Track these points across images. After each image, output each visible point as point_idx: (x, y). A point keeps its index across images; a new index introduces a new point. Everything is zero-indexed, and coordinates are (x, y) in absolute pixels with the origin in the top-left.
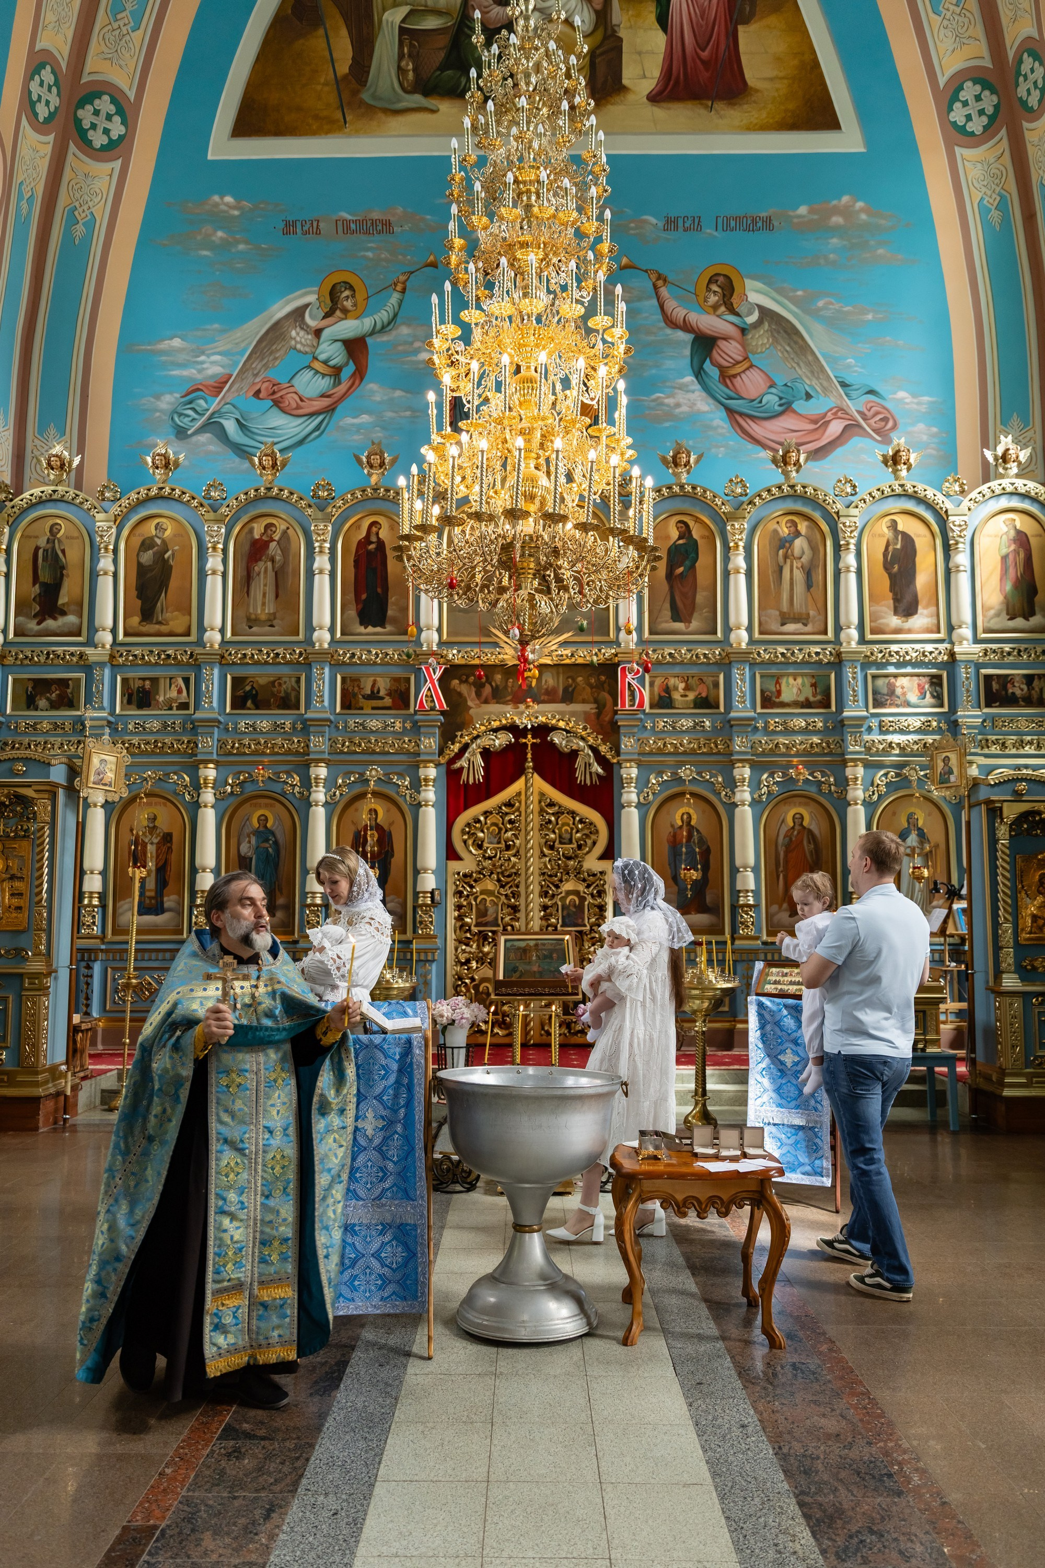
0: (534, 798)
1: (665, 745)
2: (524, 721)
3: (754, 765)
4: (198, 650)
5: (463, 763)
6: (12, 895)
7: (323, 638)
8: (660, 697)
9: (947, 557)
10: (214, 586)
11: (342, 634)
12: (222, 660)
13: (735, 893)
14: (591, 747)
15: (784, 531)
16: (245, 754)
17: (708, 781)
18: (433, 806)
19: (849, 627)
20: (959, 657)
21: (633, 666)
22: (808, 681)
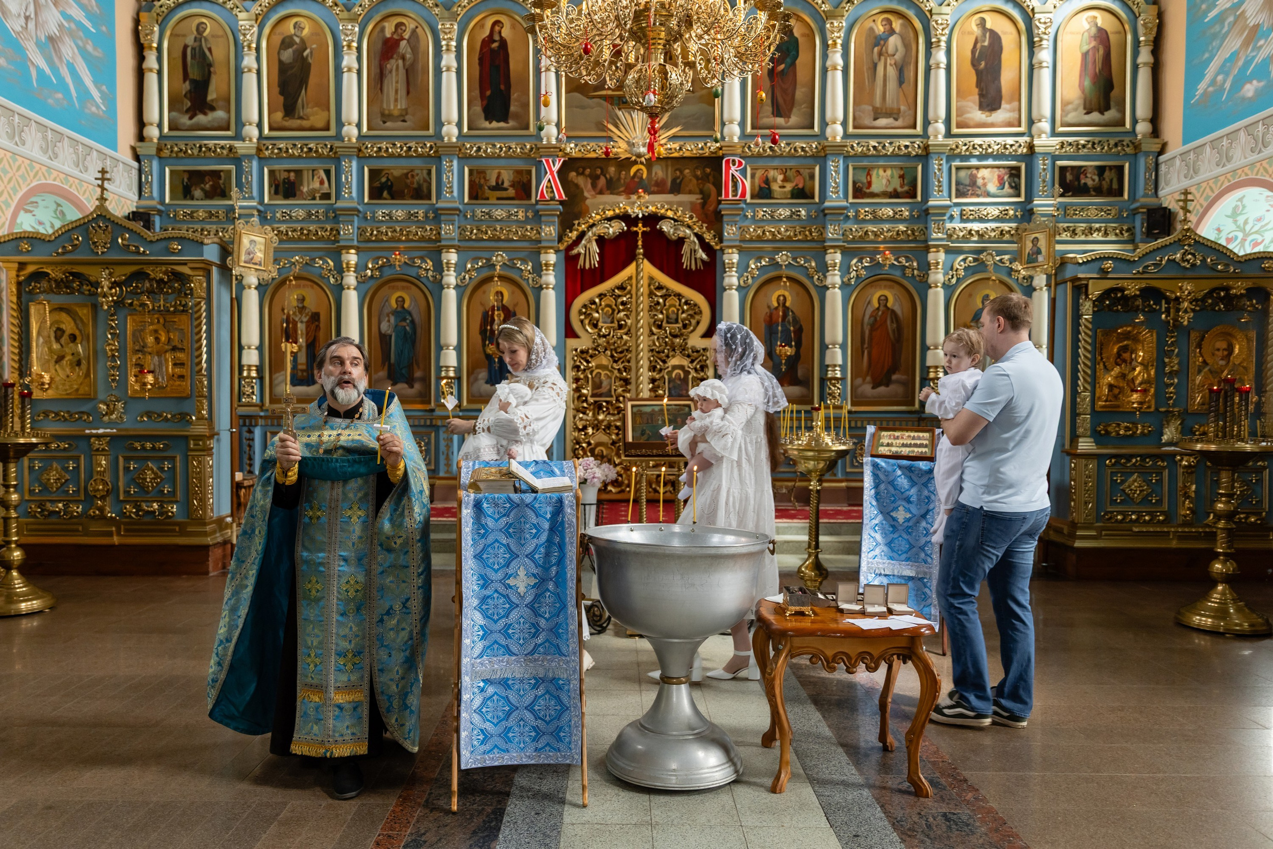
0: (644, 282)
1: (764, 232)
2: (636, 211)
3: (845, 252)
4: (337, 144)
5: (580, 249)
6: (175, 365)
7: (451, 132)
8: (761, 188)
9: (1031, 54)
10: (350, 82)
11: (469, 128)
12: (359, 153)
13: (824, 368)
14: (696, 235)
15: (880, 29)
16: (382, 241)
17: (802, 266)
18: (553, 289)
19: (937, 122)
20: (1037, 149)
21: (737, 159)
22: (897, 173)
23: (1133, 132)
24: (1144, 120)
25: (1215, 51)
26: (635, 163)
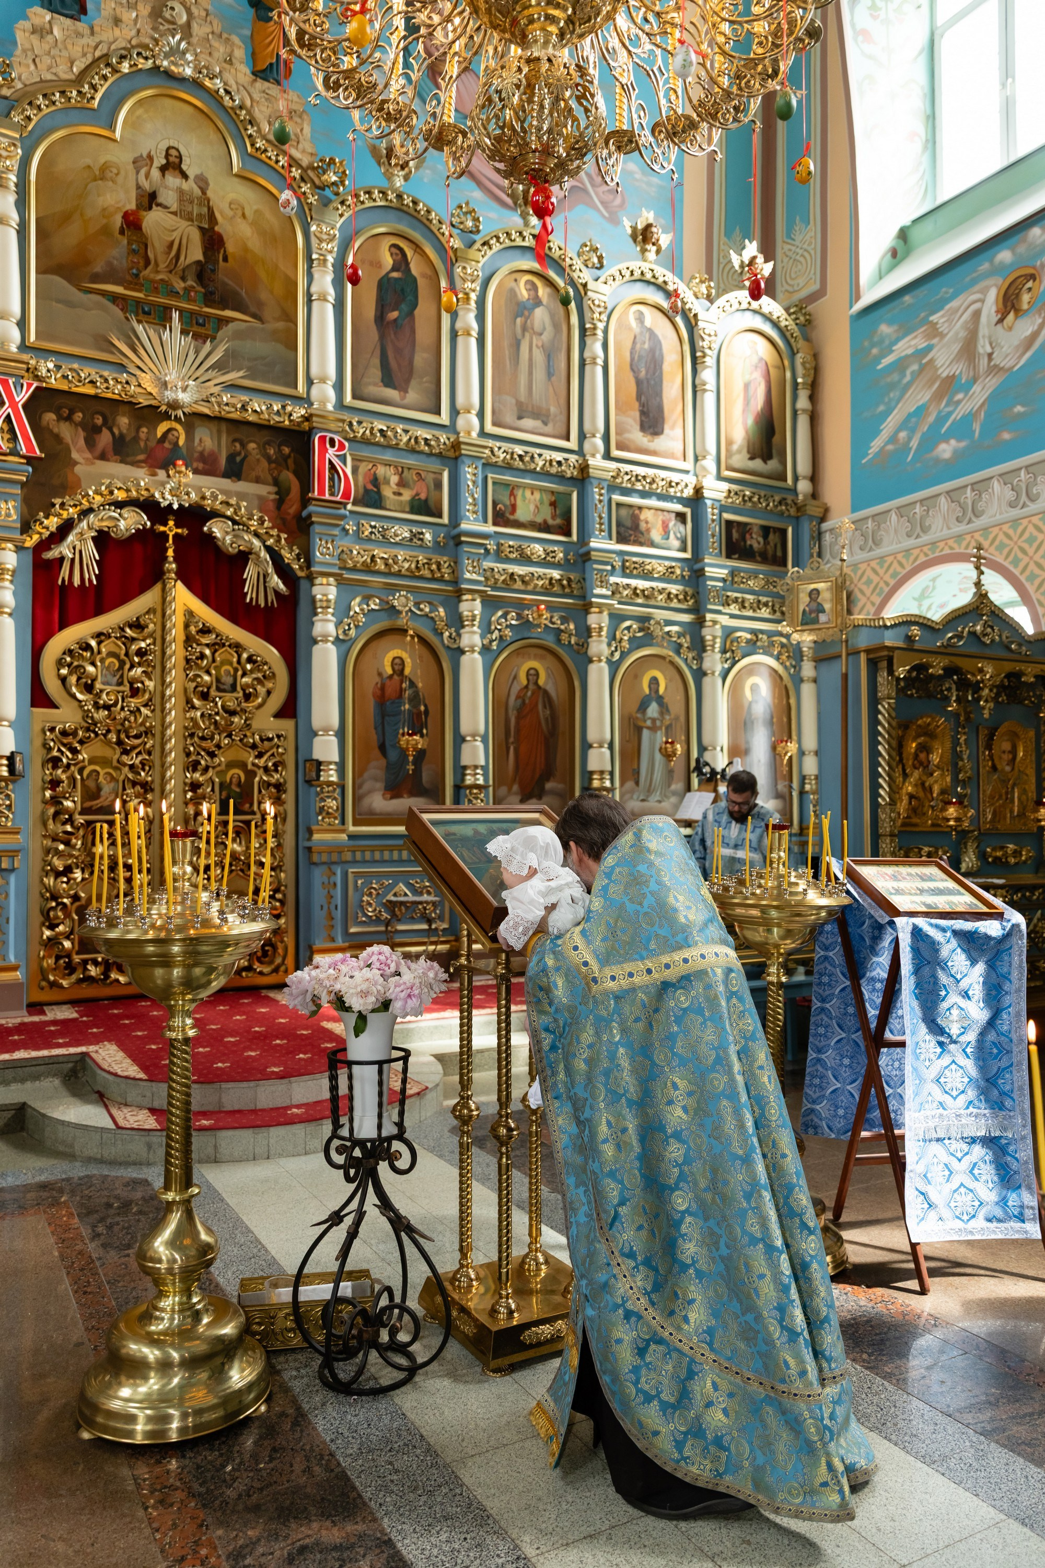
0: (177, 620)
1: (373, 558)
2: (165, 498)
3: (486, 600)
5: (63, 551)
8: (366, 491)
9: (695, 372)
13: (461, 771)
14: (269, 549)
15: (524, 293)
17: (426, 615)
18: (10, 615)
19: (594, 436)
20: (706, 493)
21: (337, 438)
22: (547, 498)
23: (794, 491)
24: (804, 478)
25: (893, 403)
26: (166, 416)
